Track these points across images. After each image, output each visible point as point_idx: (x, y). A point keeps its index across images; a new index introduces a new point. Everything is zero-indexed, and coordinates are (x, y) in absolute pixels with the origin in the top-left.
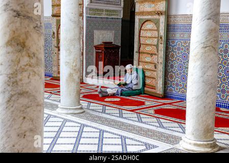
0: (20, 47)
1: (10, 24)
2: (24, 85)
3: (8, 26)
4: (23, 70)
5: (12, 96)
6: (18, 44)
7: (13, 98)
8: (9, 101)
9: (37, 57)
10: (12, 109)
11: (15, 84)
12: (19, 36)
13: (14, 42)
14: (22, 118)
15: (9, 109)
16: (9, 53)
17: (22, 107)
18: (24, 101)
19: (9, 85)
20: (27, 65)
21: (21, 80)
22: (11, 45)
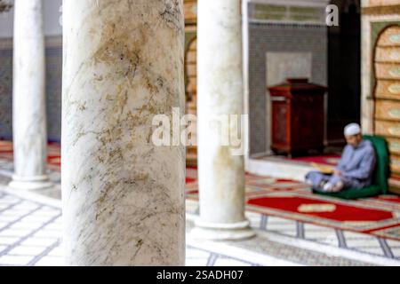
0: (127, 65)
1: (105, 6)
2: (139, 159)
3: (100, 13)
4: (135, 122)
5: (109, 187)
6: (122, 57)
7: (112, 193)
8: (102, 200)
9: (168, 89)
10: (110, 221)
11: (117, 155)
12: (126, 36)
13: (114, 51)
14: (134, 242)
15: (104, 220)
16: (100, 79)
17: (135, 214)
18: (137, 199)
19: (102, 160)
20: (145, 107)
21: (130, 147)
22: (106, 58)
